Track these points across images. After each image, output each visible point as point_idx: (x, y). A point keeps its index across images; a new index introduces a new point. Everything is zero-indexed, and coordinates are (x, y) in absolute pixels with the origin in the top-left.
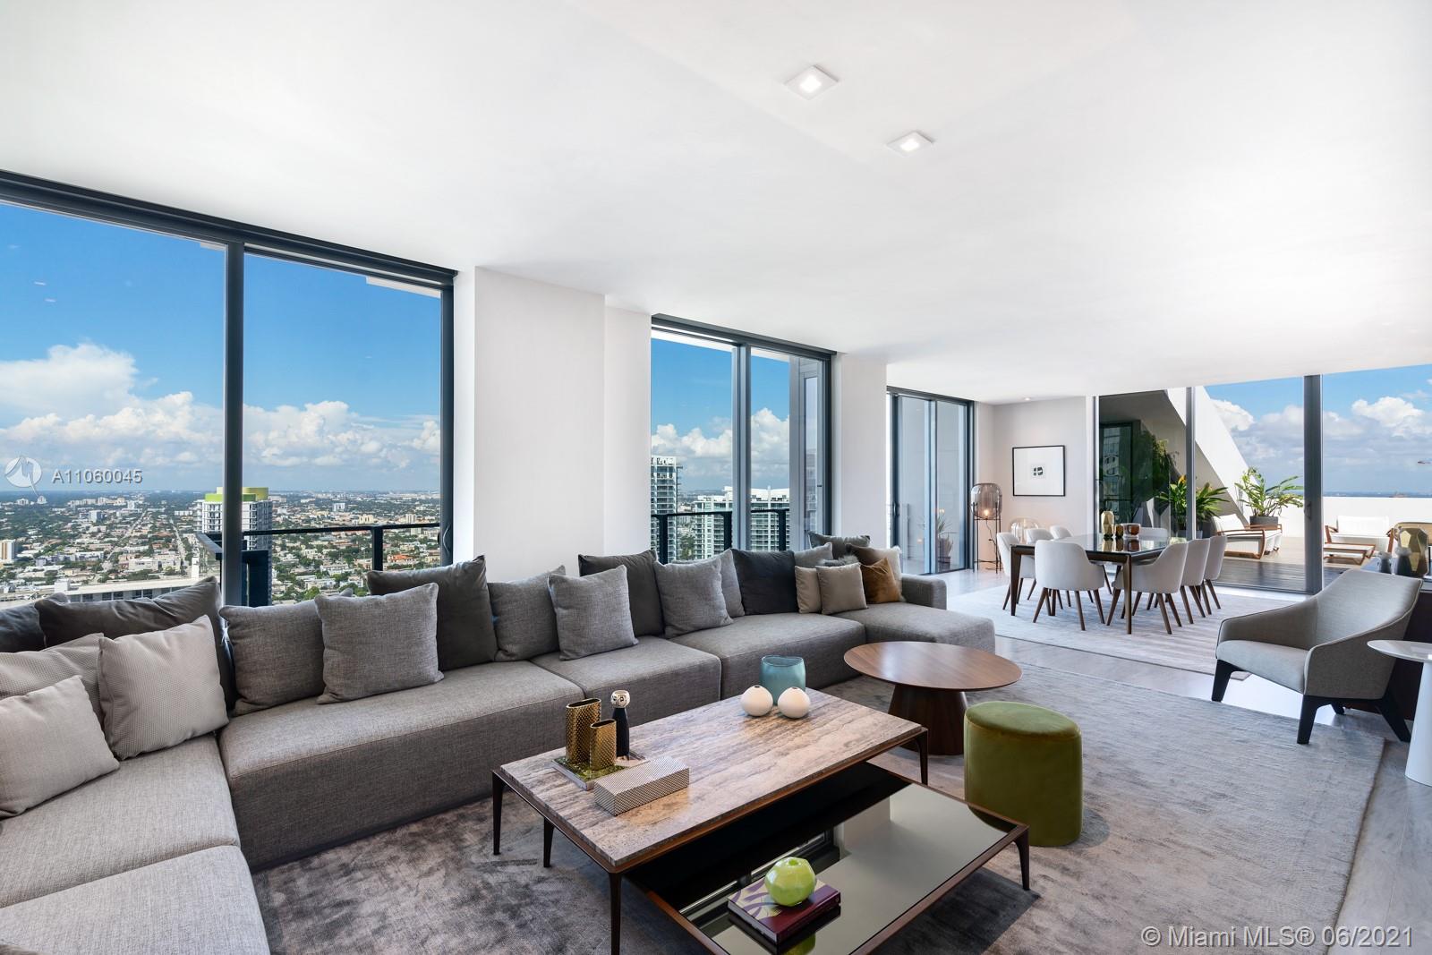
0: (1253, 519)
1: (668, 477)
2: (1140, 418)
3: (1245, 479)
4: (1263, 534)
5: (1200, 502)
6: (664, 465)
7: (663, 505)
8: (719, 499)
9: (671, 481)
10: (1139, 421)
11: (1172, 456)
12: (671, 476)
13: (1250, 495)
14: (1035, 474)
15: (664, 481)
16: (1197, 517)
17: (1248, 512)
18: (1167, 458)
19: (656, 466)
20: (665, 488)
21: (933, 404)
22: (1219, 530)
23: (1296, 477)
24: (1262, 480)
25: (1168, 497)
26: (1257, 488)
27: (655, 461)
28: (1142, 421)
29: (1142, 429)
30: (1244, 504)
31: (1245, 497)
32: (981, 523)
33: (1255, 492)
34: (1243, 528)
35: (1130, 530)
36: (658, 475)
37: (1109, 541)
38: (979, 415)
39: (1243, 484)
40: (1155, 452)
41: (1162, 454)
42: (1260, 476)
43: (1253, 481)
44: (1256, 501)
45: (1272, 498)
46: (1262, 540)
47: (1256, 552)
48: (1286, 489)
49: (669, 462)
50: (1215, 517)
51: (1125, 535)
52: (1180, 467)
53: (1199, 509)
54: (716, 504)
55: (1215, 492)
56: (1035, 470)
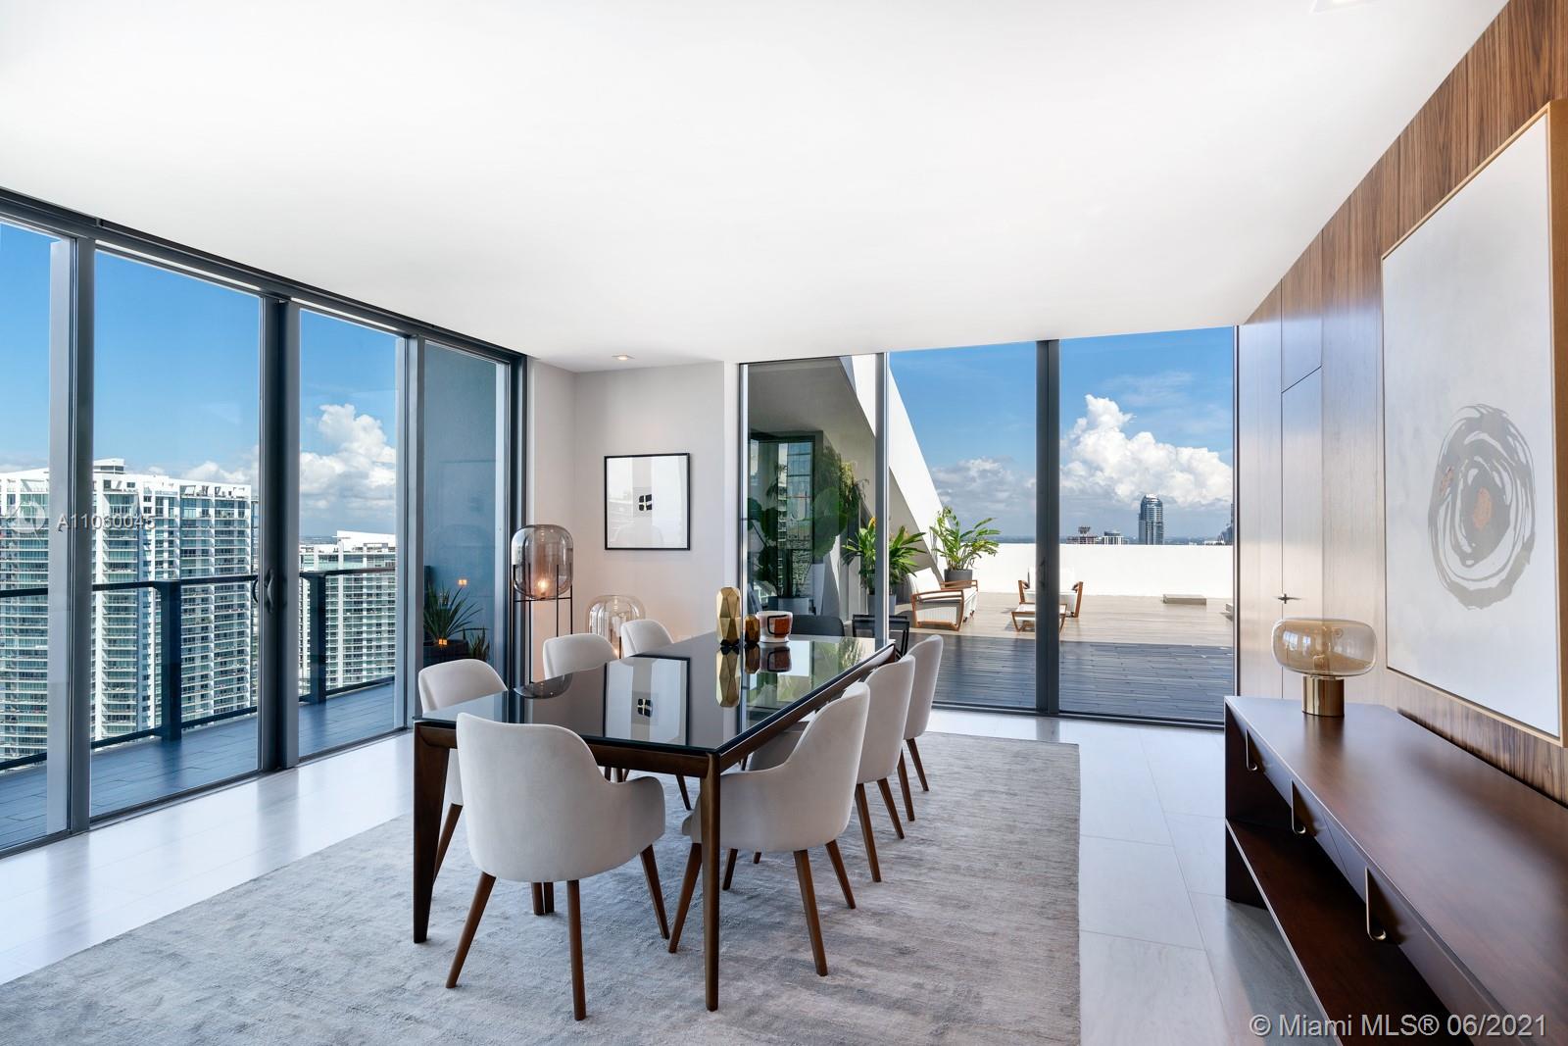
0: (947, 572)
1: (236, 515)
2: (822, 429)
3: (940, 521)
4: (962, 596)
5: (894, 553)
6: (228, 497)
7: (226, 560)
8: (328, 549)
9: (242, 522)
10: (822, 432)
11: (861, 487)
12: (241, 514)
13: (945, 541)
14: (641, 507)
15: (228, 523)
16: (891, 575)
17: (943, 564)
18: (854, 488)
19: (213, 499)
20: (230, 533)
21: (414, 345)
22: (915, 592)
23: (990, 519)
24: (957, 523)
25: (857, 548)
26: (952, 533)
27: (211, 491)
28: (825, 432)
29: (825, 444)
30: (939, 554)
31: (940, 544)
32: (536, 606)
33: (950, 538)
34: (939, 589)
35: (772, 628)
36: (218, 513)
37: (732, 653)
38: (536, 385)
39: (937, 528)
40: (840, 478)
41: (849, 482)
42: (955, 518)
43: (947, 524)
44: (951, 550)
45: (967, 546)
46: (959, 604)
47: (953, 621)
48: (980, 534)
49: (236, 493)
50: (910, 575)
51: (763, 638)
52: (869, 502)
53: (893, 565)
54: (322, 557)
55: (911, 540)
56: (641, 499)
